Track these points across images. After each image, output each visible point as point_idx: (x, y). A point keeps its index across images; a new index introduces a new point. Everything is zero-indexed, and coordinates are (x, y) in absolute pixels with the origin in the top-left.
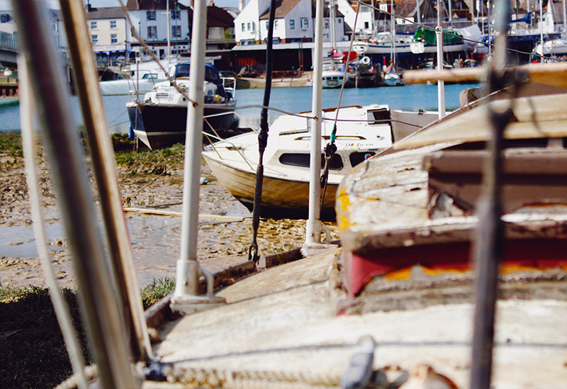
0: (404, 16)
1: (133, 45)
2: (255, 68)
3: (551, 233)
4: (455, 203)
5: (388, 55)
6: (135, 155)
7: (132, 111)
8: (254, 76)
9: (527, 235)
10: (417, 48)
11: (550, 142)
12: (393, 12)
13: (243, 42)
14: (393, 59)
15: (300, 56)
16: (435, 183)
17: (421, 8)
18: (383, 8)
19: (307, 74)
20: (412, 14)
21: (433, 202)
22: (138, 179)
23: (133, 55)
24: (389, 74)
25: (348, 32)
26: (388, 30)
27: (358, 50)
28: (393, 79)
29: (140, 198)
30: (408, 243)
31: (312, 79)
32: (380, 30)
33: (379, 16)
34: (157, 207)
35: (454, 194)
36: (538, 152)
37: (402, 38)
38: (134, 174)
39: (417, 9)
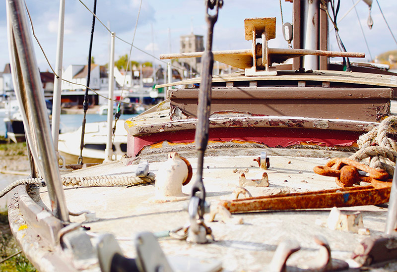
0: (147, 77)
1: (7, 91)
2: (70, 104)
3: (227, 125)
4: (183, 112)
5: (138, 98)
6: (8, 146)
7: (7, 124)
8: (69, 108)
9: (216, 126)
10: (154, 94)
11: (227, 84)
12: (141, 76)
13: (63, 91)
14: (141, 100)
15: (93, 98)
16: (174, 103)
17: (157, 74)
18: (136, 74)
19: (96, 107)
20: (152, 77)
21: (173, 112)
22: (11, 157)
23: (6, 97)
24: (139, 108)
25: (118, 86)
26: (139, 84)
27: (123, 95)
28: (141, 111)
29: (11, 166)
30: (161, 130)
31: (99, 110)
32: (135, 85)
33: (134, 78)
34: (20, 171)
35: (183, 108)
36: (222, 89)
37: (146, 89)
38: (8, 155)
39: (154, 74)
